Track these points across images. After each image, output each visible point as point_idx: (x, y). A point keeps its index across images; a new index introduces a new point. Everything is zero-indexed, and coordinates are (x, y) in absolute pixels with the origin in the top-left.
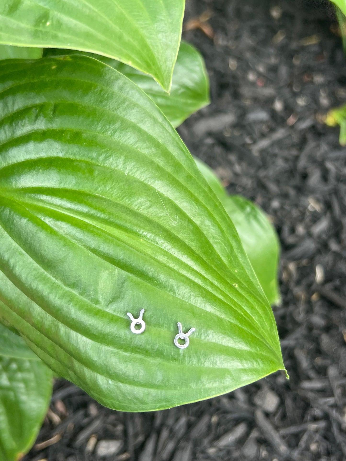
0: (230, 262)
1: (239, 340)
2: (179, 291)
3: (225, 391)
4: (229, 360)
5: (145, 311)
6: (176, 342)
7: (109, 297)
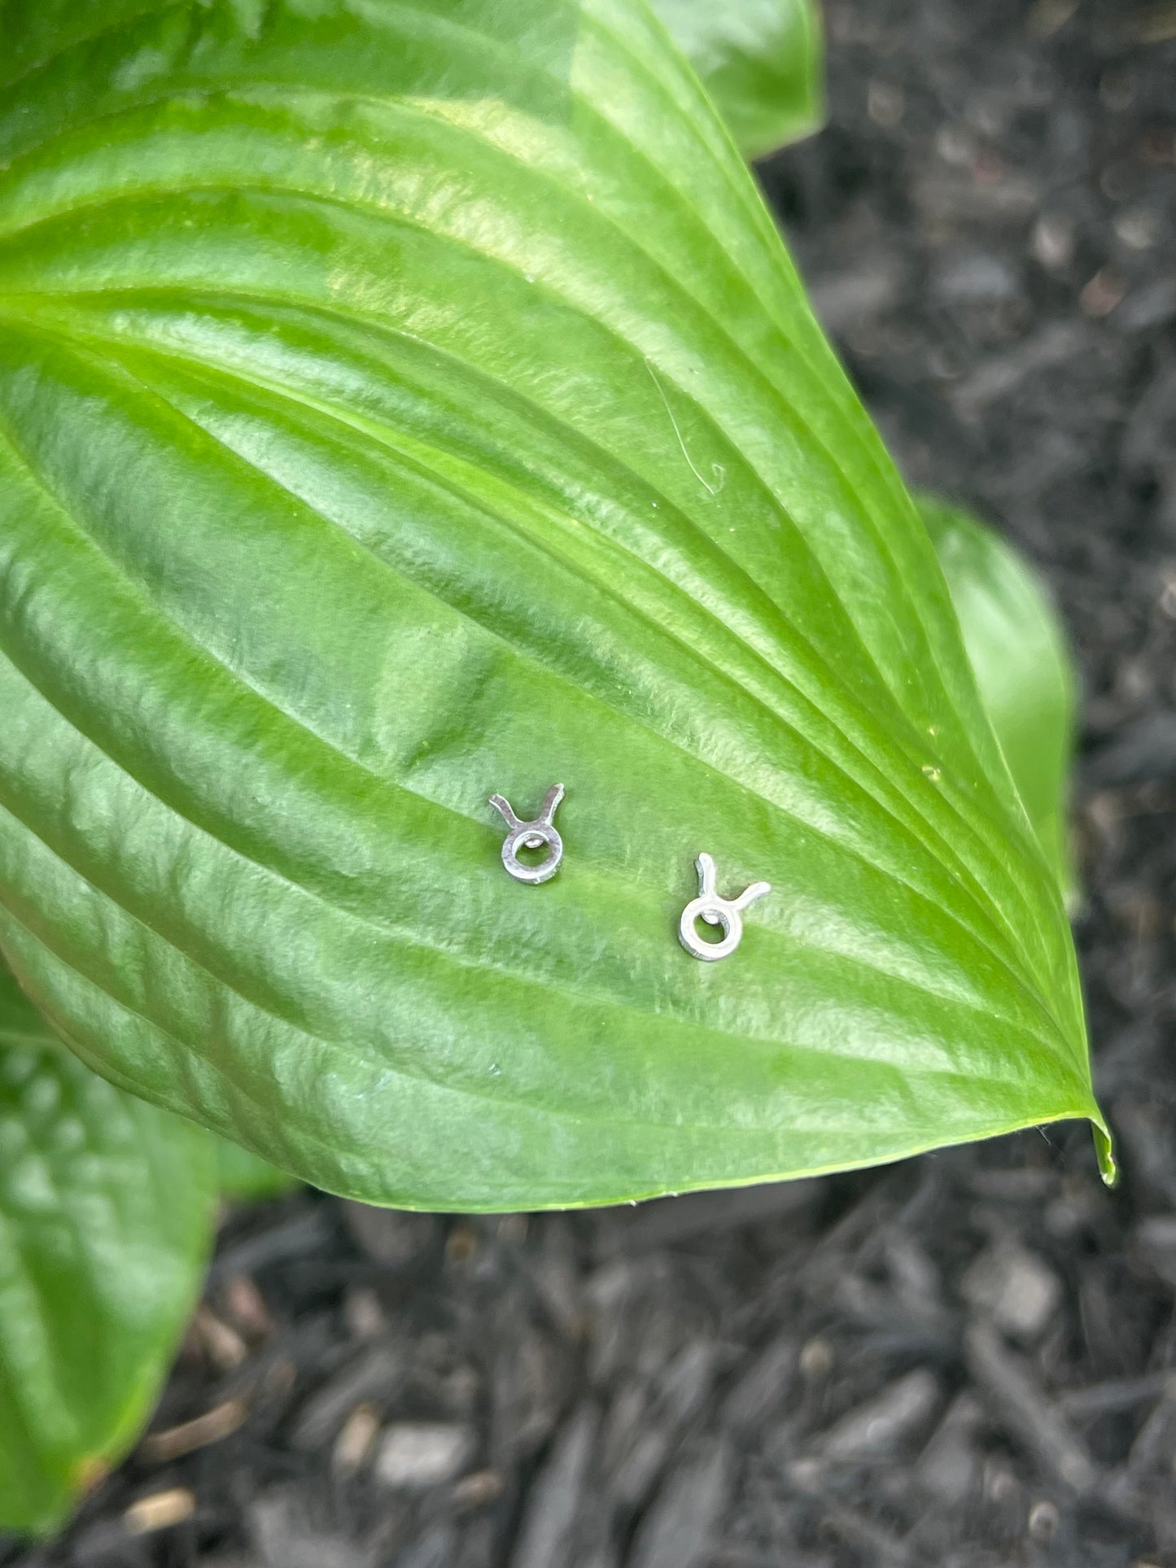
0: (913, 691)
1: (946, 961)
2: (711, 734)
3: (874, 1155)
4: (898, 1032)
6: (689, 931)
7: (418, 734)
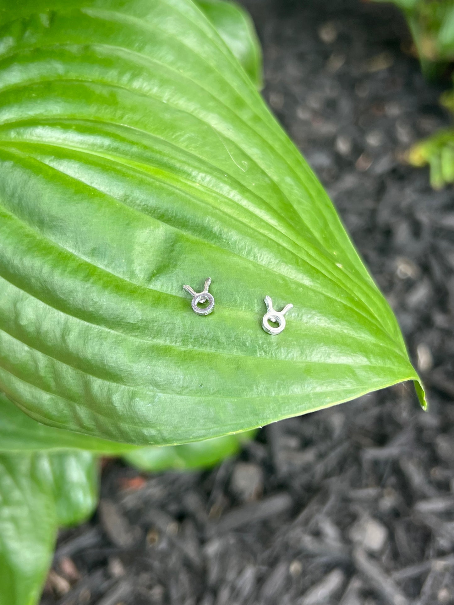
1: (360, 326)
2: (261, 254)
4: (348, 352)
5: (213, 282)
6: (266, 325)
7: (152, 268)
